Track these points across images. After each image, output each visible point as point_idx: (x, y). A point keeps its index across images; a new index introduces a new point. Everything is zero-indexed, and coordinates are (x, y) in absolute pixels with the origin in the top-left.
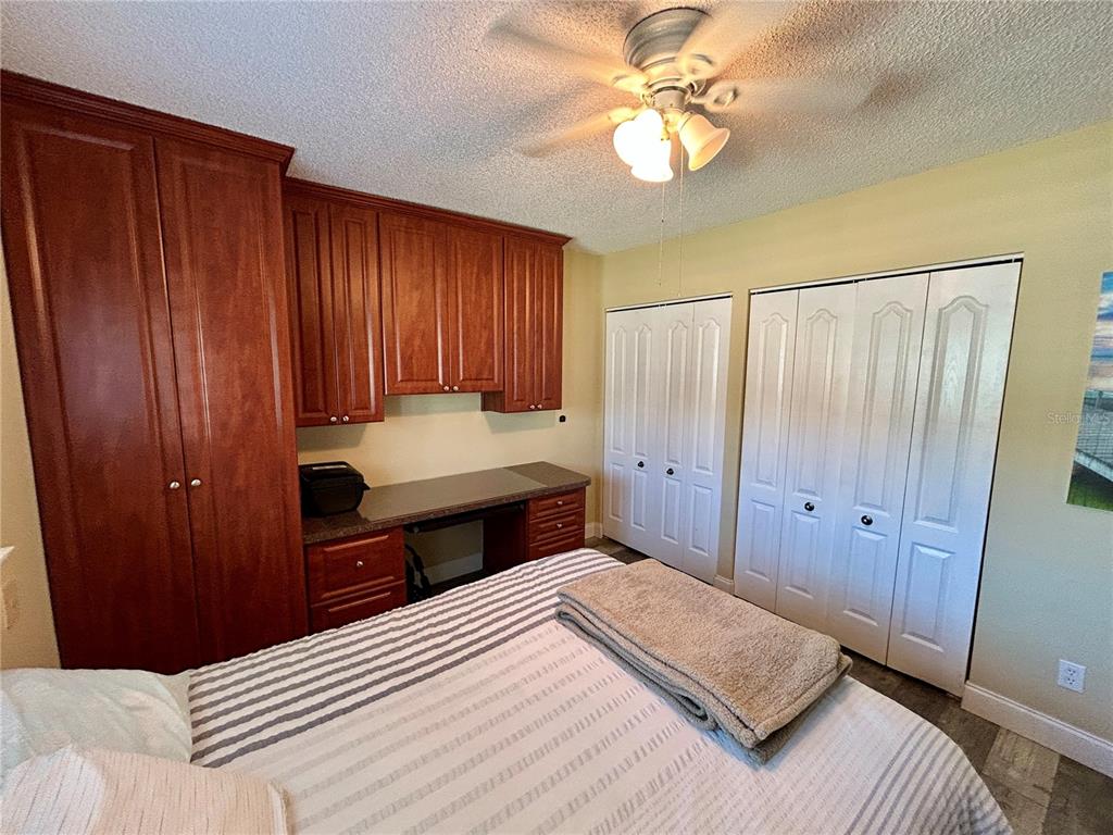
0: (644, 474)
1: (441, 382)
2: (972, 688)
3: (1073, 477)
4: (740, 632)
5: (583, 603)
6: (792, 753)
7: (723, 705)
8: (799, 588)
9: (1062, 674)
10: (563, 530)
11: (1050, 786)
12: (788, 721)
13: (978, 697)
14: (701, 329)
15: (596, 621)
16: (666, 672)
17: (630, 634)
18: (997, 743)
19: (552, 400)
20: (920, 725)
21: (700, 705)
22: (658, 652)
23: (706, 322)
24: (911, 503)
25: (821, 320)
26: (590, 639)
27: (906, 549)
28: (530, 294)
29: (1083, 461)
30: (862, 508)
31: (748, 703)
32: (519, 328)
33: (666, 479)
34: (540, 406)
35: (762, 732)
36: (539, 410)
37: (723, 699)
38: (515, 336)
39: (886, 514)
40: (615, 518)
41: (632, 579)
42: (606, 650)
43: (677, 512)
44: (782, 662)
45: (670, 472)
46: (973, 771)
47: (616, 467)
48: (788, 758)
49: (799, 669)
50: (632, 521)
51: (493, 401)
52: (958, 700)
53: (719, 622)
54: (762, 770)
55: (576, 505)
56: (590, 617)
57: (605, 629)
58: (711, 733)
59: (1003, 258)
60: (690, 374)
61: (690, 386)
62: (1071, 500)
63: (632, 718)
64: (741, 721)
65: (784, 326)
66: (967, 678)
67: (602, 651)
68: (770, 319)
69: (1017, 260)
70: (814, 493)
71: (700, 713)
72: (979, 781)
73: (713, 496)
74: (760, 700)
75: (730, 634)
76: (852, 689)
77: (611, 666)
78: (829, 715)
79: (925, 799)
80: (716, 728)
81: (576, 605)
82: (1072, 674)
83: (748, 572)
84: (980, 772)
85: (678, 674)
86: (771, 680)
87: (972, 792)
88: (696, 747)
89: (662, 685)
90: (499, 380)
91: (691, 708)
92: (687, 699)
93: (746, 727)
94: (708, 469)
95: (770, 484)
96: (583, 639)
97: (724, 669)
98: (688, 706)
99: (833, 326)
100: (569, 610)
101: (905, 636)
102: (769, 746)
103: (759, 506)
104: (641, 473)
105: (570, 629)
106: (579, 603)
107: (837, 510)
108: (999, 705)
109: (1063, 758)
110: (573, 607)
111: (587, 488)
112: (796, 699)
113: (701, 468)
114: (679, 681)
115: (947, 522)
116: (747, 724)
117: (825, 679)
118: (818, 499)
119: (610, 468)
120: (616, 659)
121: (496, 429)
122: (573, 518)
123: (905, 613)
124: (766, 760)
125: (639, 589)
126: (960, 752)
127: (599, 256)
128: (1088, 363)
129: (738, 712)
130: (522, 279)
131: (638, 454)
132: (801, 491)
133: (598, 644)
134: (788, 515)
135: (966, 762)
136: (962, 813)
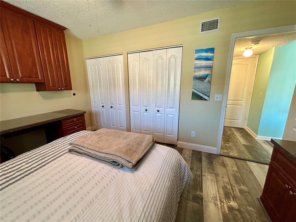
0: (104, 109)
1: (8, 77)
2: (179, 142)
3: (192, 94)
4: (129, 140)
5: (78, 144)
6: (143, 165)
7: (123, 159)
8: (146, 131)
9: (192, 134)
10: (78, 129)
11: (191, 156)
12: (141, 157)
13: (180, 144)
14: (115, 64)
15: (83, 149)
16: (107, 156)
17: (94, 148)
18: (183, 151)
19: (68, 86)
20: (170, 149)
21: (117, 161)
22: (104, 151)
23: (117, 62)
24: (166, 105)
25: (145, 61)
26: (82, 155)
27: (166, 116)
28: (51, 46)
29: (194, 90)
30: (157, 108)
31: (131, 157)
32: (48, 59)
33: (111, 110)
34: (63, 89)
35: (134, 162)
36: (63, 90)
37: (123, 157)
38: (47, 62)
39: (162, 109)
40: (97, 124)
41: (97, 134)
42: (87, 156)
43: (115, 118)
44: (139, 144)
45: (112, 107)
46: (180, 155)
47: (96, 109)
48: (142, 167)
49: (144, 144)
50: (102, 124)
51: (41, 87)
52: (176, 146)
53: (123, 139)
54: (136, 173)
55: (82, 120)
56: (81, 148)
57: (86, 150)
58: (121, 169)
59: (179, 46)
60: (114, 78)
61: (114, 81)
62: (192, 99)
63: (103, 176)
64: (129, 161)
65: (137, 63)
66: (178, 140)
67: (85, 157)
68: (133, 61)
69: (182, 46)
70: (147, 107)
71: (117, 164)
72: (181, 157)
73: (123, 112)
74: (134, 154)
75: (126, 141)
76: (156, 146)
77: (89, 160)
78: (152, 153)
79: (172, 164)
80: (122, 166)
81: (76, 146)
82: (193, 134)
83: (134, 130)
84: (181, 155)
85: (110, 155)
86: (137, 149)
87: (180, 159)
88: (117, 174)
89: (106, 160)
90: (41, 78)
91: (115, 164)
92: (113, 161)
93: (130, 162)
94: (121, 105)
95: (137, 106)
96: (79, 156)
97: (124, 150)
98: (114, 163)
99: (148, 62)
100: (73, 148)
101: (167, 135)
102: (137, 166)
103: (135, 112)
104: (103, 109)
105: (74, 154)
106: (77, 145)
107: (152, 109)
108: (183, 144)
109: (193, 150)
110: (75, 147)
111: (85, 114)
112: (143, 151)
113: (120, 105)
114: (110, 157)
115: (173, 108)
116: (130, 161)
117: (150, 145)
118: (148, 108)
119: (94, 109)
120: (91, 158)
121: (45, 98)
122: (81, 124)
123: (167, 130)
124: (136, 170)
125: (99, 136)
126: (178, 152)
127: (81, 40)
128: (194, 69)
129: (128, 159)
130: (47, 40)
131: (102, 103)
132: (144, 106)
133: (84, 155)
134: (142, 113)
135: (179, 153)
136: (179, 164)
